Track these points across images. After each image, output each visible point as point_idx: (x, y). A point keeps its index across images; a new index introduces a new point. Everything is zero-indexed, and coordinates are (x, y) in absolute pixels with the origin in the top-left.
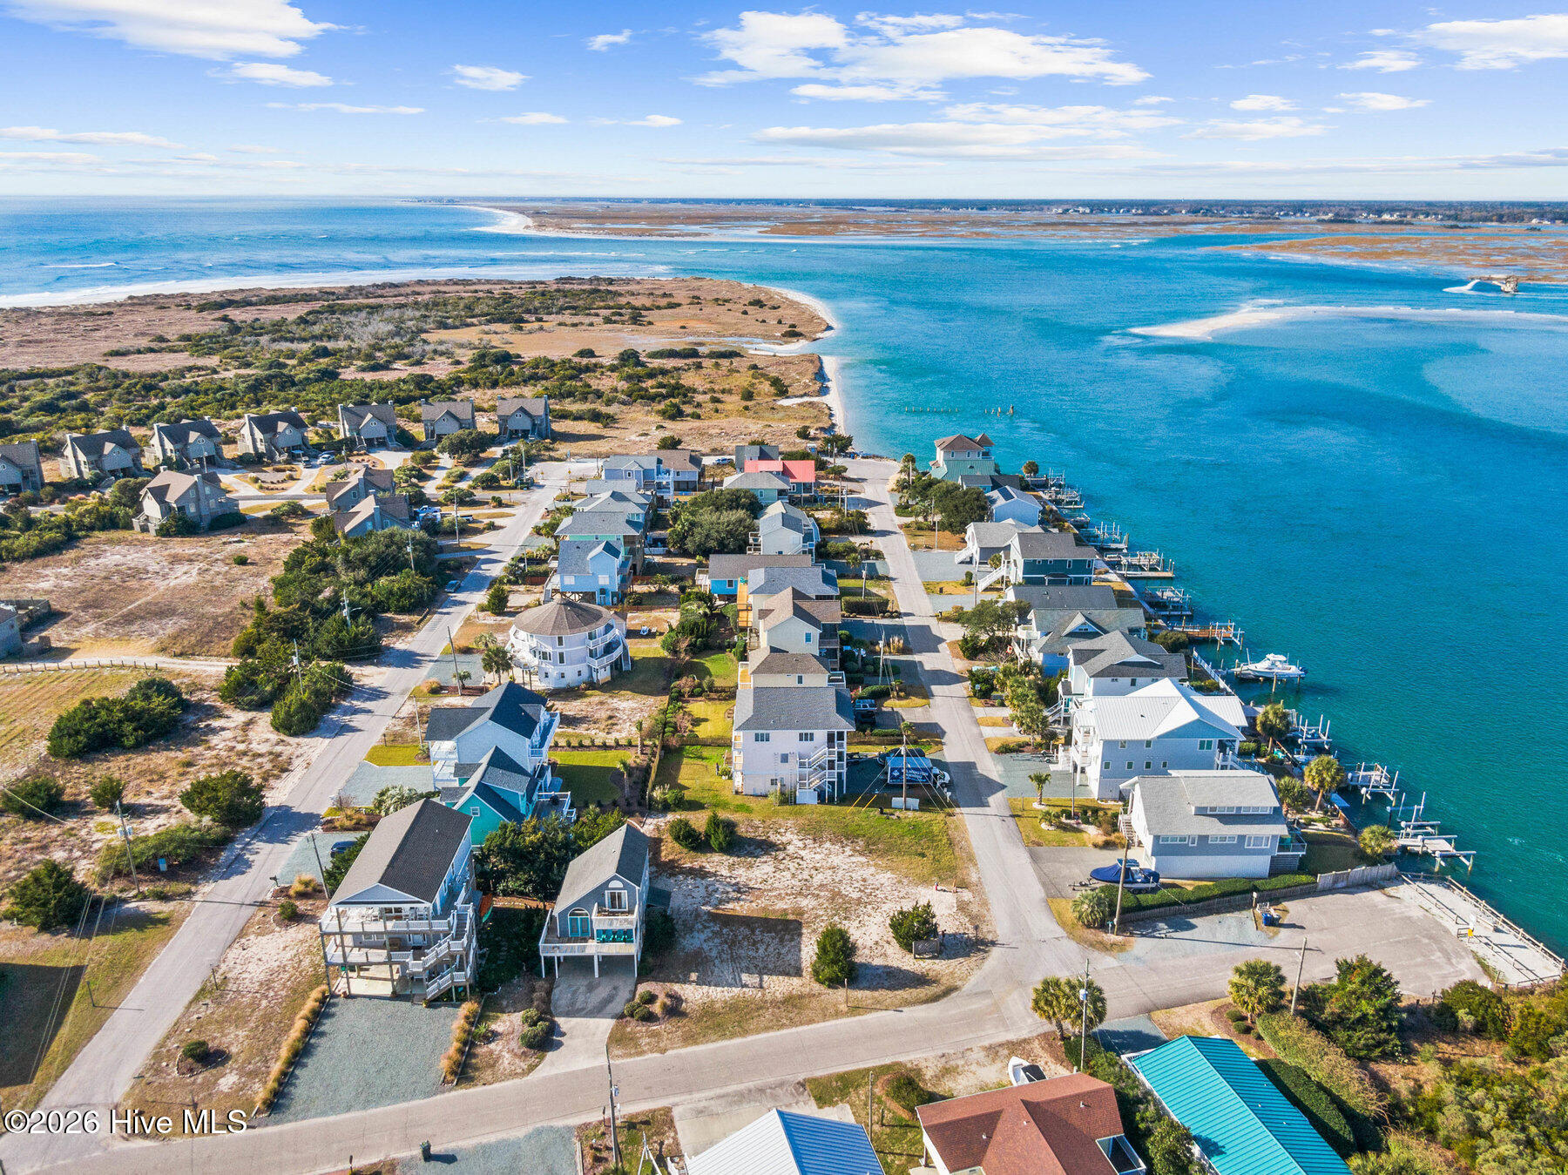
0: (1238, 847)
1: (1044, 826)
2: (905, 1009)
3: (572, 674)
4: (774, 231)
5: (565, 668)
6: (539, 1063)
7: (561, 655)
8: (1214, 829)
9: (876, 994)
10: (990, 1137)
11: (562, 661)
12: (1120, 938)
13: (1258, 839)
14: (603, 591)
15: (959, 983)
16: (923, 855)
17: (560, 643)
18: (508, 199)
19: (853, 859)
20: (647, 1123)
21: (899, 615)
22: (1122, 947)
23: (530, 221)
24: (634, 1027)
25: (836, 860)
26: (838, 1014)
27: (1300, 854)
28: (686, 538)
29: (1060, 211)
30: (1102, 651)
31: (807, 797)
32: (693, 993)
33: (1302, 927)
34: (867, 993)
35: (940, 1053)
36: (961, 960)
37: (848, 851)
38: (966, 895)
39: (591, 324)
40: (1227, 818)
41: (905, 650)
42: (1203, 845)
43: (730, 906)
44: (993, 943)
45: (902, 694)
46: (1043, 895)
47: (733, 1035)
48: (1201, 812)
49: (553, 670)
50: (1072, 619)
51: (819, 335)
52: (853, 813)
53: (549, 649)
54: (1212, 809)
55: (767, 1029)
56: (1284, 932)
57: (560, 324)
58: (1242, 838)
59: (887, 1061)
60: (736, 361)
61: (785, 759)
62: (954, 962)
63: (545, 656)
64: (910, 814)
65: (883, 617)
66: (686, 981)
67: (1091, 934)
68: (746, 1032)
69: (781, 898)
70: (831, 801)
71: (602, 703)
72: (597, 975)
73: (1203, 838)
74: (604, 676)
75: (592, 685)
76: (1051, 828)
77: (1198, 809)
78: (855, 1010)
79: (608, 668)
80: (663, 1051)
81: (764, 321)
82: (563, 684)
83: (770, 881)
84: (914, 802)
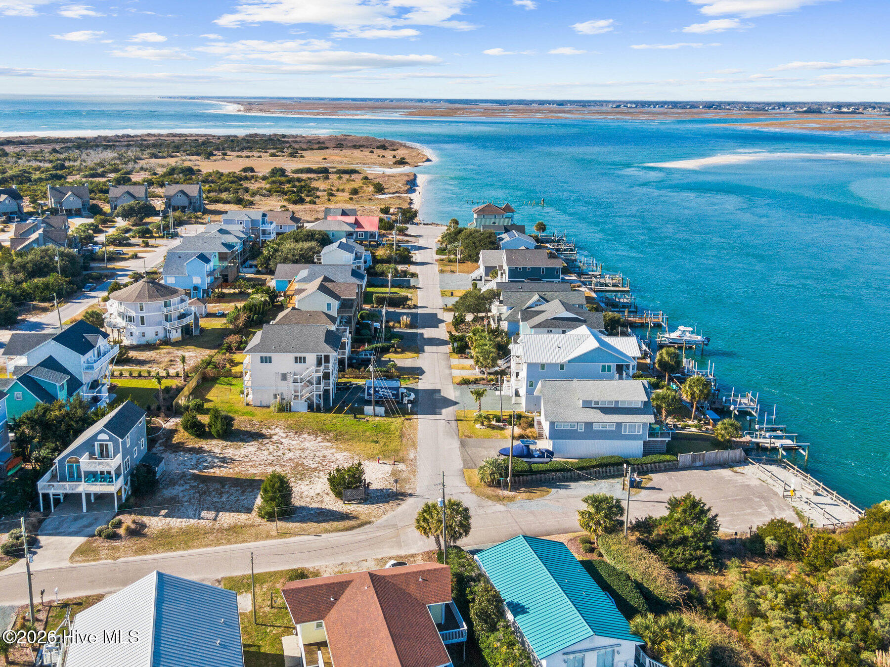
0: (616, 433)
1: (478, 426)
2: (323, 535)
3: (151, 333)
4: (410, 114)
5: (144, 329)
6: (11, 565)
7: (142, 318)
8: (595, 416)
9: (305, 525)
10: (336, 600)
11: (143, 323)
12: (513, 493)
13: (632, 425)
14: (196, 288)
15: (373, 519)
16: (377, 442)
17: (141, 310)
18: (233, 98)
19: (321, 444)
21: (415, 307)
22: (512, 499)
23: (242, 108)
24: (100, 542)
25: (307, 444)
26: (268, 537)
27: (667, 439)
28: (270, 260)
29: (614, 106)
30: (544, 311)
31: (300, 406)
32: (155, 523)
33: (660, 489)
34: (298, 524)
35: (340, 562)
36: (381, 505)
37: (319, 439)
38: (401, 466)
39: (260, 157)
40: (606, 411)
41: (412, 326)
42: (589, 432)
43: (212, 470)
44: (411, 495)
45: (399, 350)
46: (462, 466)
47: (177, 549)
48: (587, 405)
49: (136, 329)
50: (531, 298)
51: (421, 164)
52: (333, 418)
53: (133, 314)
55: (207, 545)
56: (644, 492)
57: (238, 156)
58: (619, 425)
59: (295, 567)
60: (353, 176)
61: (284, 377)
62: (374, 506)
63: (130, 319)
64: (377, 419)
65: (403, 308)
66: (156, 514)
67: (489, 491)
68: (189, 547)
69: (254, 466)
70: (319, 410)
71: (169, 353)
72: (85, 510)
73: (589, 425)
74: (176, 335)
75: (166, 342)
76: (482, 427)
77: (584, 402)
78: (282, 534)
79: (179, 330)
80: (115, 559)
81: (383, 156)
82: (143, 341)
83: (250, 456)
84: (381, 410)
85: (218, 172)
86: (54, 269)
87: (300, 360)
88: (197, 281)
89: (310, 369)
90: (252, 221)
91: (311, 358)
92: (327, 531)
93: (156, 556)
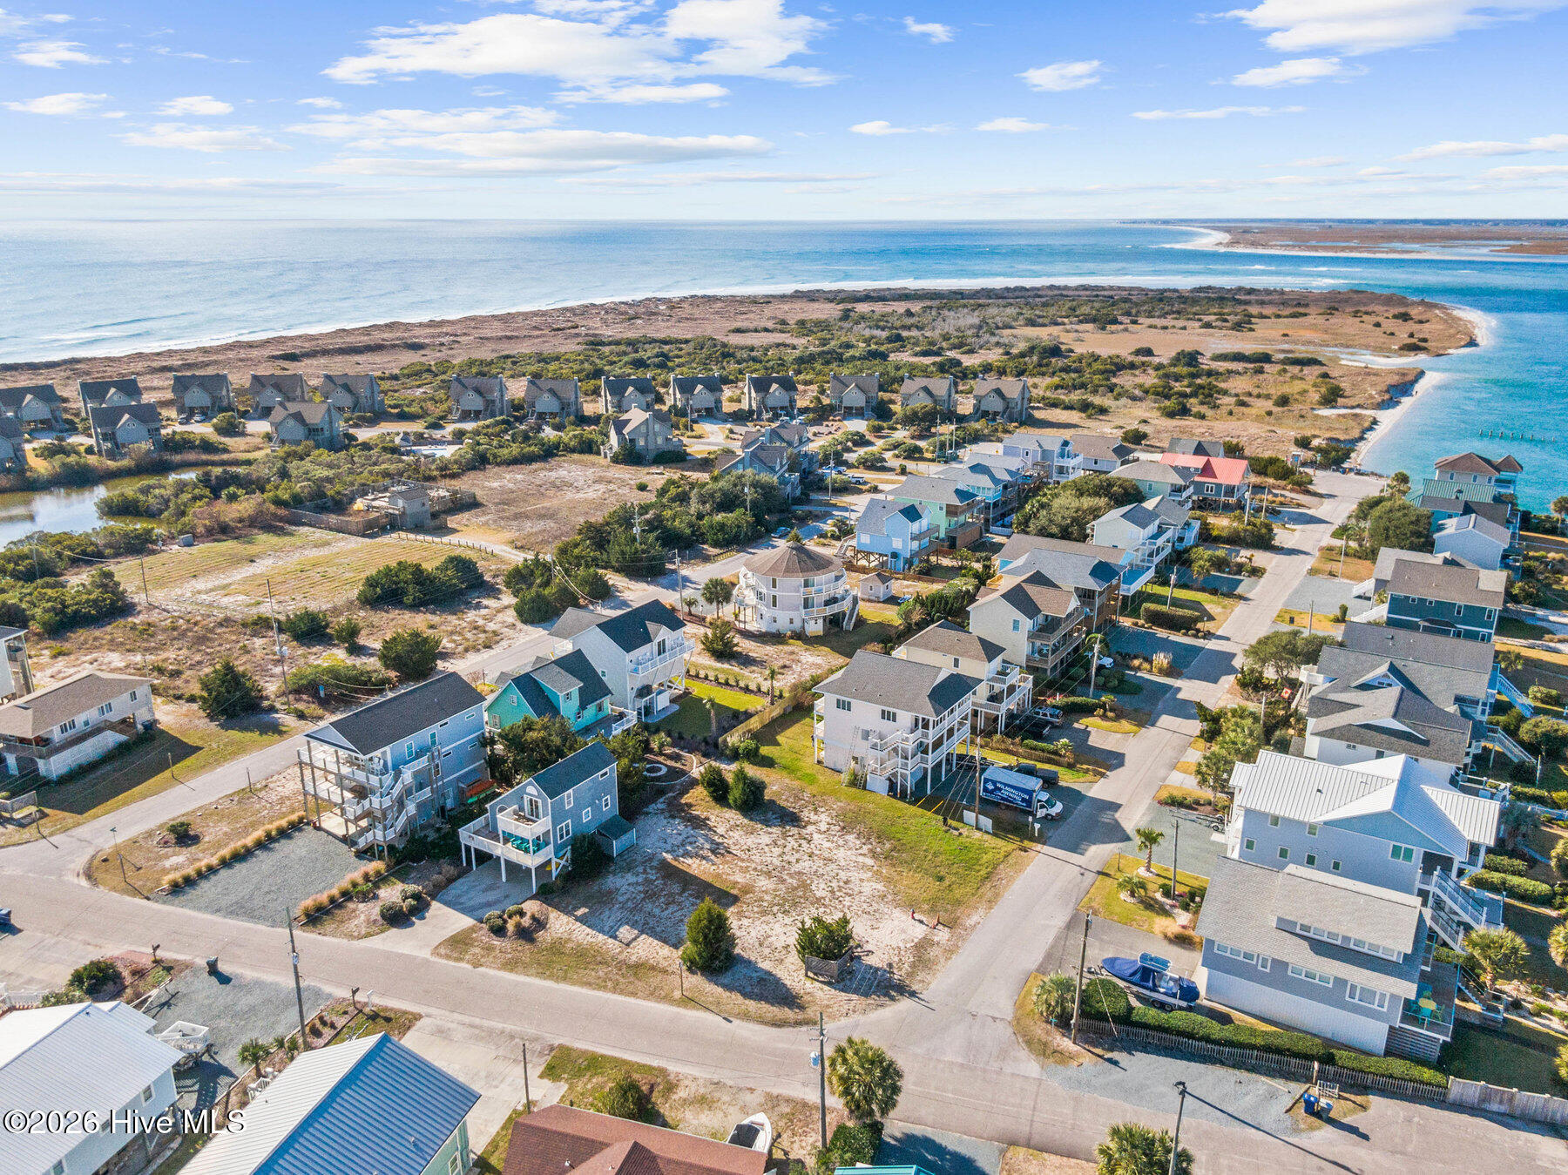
0: (1335, 994)
1: (1124, 895)
2: (736, 1022)
3: (784, 619)
4: (1513, 249)
5: (776, 612)
6: (375, 934)
7: (774, 597)
8: (1301, 957)
11: (775, 605)
12: (1073, 1048)
13: (1368, 994)
14: (896, 555)
15: (822, 1019)
16: (941, 879)
17: (774, 586)
19: (861, 859)
20: (388, 1020)
21: (1208, 635)
22: (1062, 1057)
23: (1225, 237)
24: (480, 934)
25: (841, 854)
26: (664, 998)
27: (1442, 1038)
30: (1358, 706)
31: (879, 784)
32: (559, 926)
33: (1365, 1137)
34: (720, 990)
35: (716, 1078)
36: (854, 997)
37: (865, 849)
38: (942, 935)
39: (1184, 328)
40: (1322, 948)
41: (1172, 671)
42: (1278, 975)
43: (689, 861)
44: (913, 994)
45: (1110, 714)
46: (1034, 966)
48: (1285, 926)
49: (767, 612)
50: (1374, 667)
51: (1450, 351)
52: (915, 816)
53: (764, 591)
54: (1303, 927)
55: (588, 984)
56: (1328, 1132)
57: (1150, 327)
58: (1340, 982)
59: (655, 1063)
60: (1307, 370)
61: (866, 735)
62: (843, 996)
63: (762, 596)
64: (978, 834)
65: (1185, 634)
66: (571, 912)
67: (1040, 1030)
69: (745, 870)
70: (903, 797)
72: (504, 879)
73: (1279, 965)
74: (815, 628)
75: (800, 636)
76: (1130, 899)
77: (1280, 920)
78: (686, 1001)
79: (820, 622)
80: (477, 966)
81: (1392, 334)
82: (774, 628)
83: (753, 851)
85: (1093, 355)
86: (743, 504)
87: (888, 716)
88: (897, 544)
89: (901, 732)
90: (1044, 452)
91: (905, 718)
92: (746, 1016)
93: (522, 978)
